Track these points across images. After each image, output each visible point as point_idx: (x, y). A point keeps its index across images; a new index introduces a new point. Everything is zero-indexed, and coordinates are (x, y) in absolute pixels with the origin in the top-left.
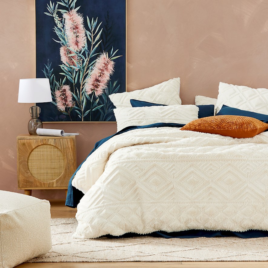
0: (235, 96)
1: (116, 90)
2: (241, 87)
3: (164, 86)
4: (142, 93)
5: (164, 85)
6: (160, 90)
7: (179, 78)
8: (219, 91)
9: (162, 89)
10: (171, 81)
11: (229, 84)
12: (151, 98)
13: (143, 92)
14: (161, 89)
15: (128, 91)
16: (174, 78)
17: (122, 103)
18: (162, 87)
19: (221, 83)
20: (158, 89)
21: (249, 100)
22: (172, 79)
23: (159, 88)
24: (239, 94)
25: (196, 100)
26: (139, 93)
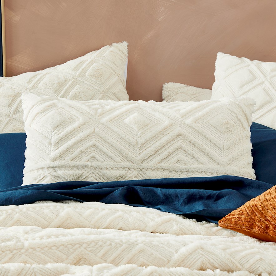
0: (254, 87)
2: (268, 66)
3: (87, 62)
4: (36, 79)
5: (90, 60)
6: (78, 72)
7: (125, 44)
8: (216, 74)
9: (83, 69)
10: (107, 52)
11: (240, 56)
12: (55, 92)
13: (38, 77)
14: (81, 69)
15: (8, 75)
16: (114, 44)
18: (84, 66)
19: (220, 55)
20: (73, 70)
22: (110, 45)
23: (76, 69)
24: (263, 83)
25: (165, 93)
26: (30, 81)
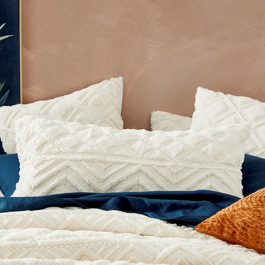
0: (227, 117)
1: (3, 100)
2: (239, 100)
3: (90, 93)
4: (48, 107)
5: (92, 91)
6: (82, 101)
7: (121, 79)
8: (196, 104)
9: (86, 99)
10: (106, 85)
11: (216, 91)
12: (63, 117)
13: (49, 105)
14: (84, 99)
15: (24, 103)
16: (112, 79)
17: (9, 127)
18: (87, 96)
19: (200, 90)
20: (78, 99)
21: (255, 128)
22: (109, 79)
23: (80, 98)
24: (234, 113)
25: (153, 120)
26: (42, 108)
